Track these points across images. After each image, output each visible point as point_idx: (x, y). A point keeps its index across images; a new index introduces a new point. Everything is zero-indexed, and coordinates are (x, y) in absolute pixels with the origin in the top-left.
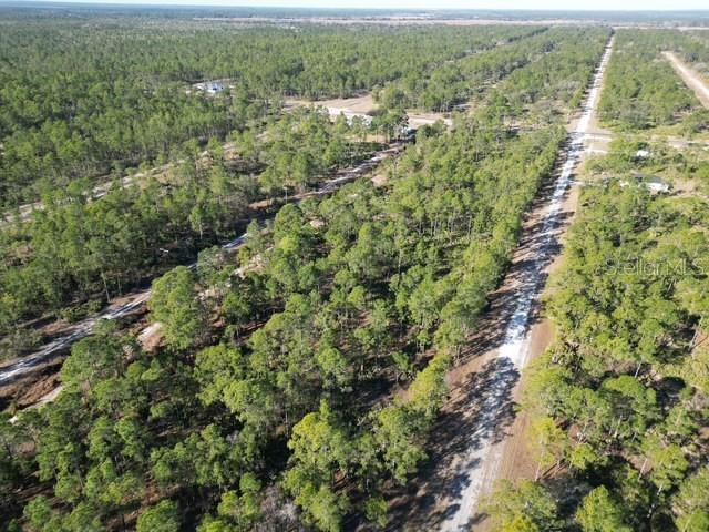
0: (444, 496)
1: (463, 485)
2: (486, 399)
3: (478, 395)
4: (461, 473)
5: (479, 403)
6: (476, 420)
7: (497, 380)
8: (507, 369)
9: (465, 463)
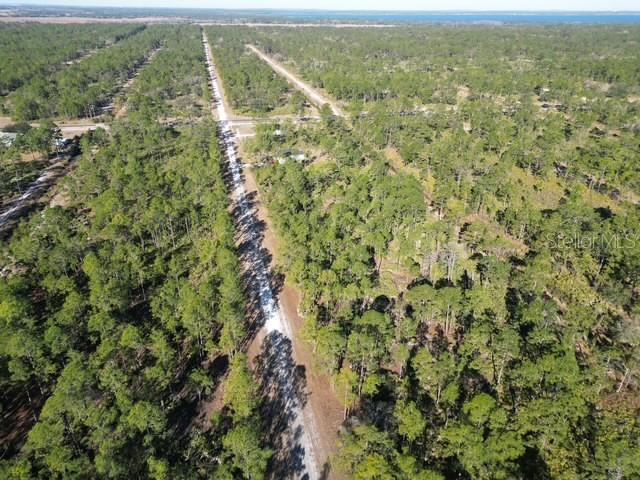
0: (292, 474)
1: (300, 456)
2: (278, 373)
5: (275, 380)
6: (281, 396)
7: (277, 353)
8: (279, 340)
9: (292, 436)
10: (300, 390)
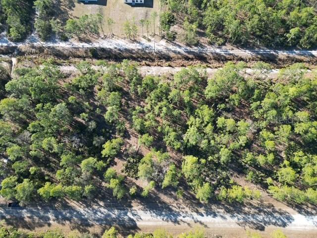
1: (212, 216)
2: (260, 215)
3: (260, 211)
4: (217, 214)
5: (255, 212)
6: (245, 214)
7: (275, 217)
8: (286, 221)
9: (222, 214)
10: (247, 224)
